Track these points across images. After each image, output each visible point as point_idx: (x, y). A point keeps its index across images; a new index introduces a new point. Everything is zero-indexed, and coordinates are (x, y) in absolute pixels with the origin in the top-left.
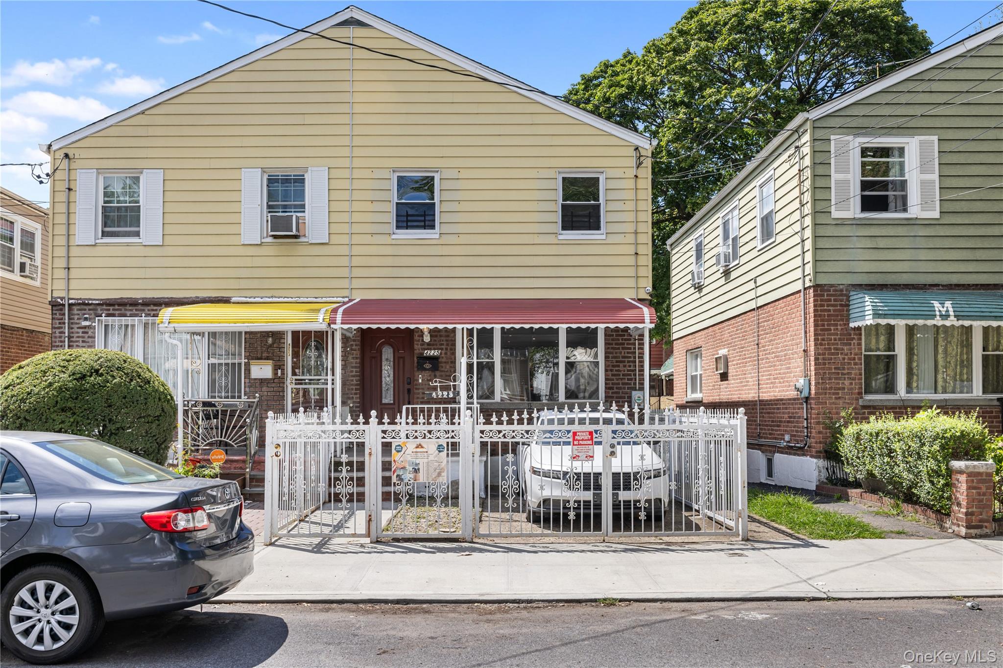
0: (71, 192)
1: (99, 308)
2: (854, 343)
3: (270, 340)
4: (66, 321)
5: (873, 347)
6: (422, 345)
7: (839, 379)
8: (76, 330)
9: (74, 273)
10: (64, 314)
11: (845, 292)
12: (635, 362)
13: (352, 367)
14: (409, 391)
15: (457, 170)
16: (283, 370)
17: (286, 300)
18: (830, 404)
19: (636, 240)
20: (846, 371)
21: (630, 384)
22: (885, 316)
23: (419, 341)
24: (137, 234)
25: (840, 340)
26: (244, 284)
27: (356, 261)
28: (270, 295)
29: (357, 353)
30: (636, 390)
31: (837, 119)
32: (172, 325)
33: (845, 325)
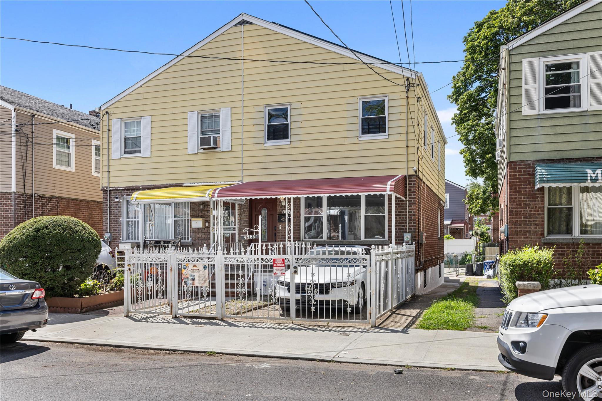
0: (110, 132)
1: (123, 192)
2: (538, 200)
3: (201, 207)
4: (108, 199)
5: (557, 202)
6: (281, 207)
7: (527, 225)
8: (113, 204)
9: (112, 174)
10: (107, 196)
11: (531, 166)
12: (406, 215)
13: (244, 221)
14: (275, 234)
15: (300, 103)
16: (209, 223)
17: (210, 184)
18: (520, 241)
19: (407, 137)
20: (532, 219)
21: (403, 229)
22: (548, 181)
23: (279, 205)
24: (139, 152)
25: (528, 198)
26: (189, 176)
27: (246, 160)
28: (202, 182)
29: (246, 213)
30: (407, 233)
31: (528, 47)
32: (137, 200)
33: (532, 188)
